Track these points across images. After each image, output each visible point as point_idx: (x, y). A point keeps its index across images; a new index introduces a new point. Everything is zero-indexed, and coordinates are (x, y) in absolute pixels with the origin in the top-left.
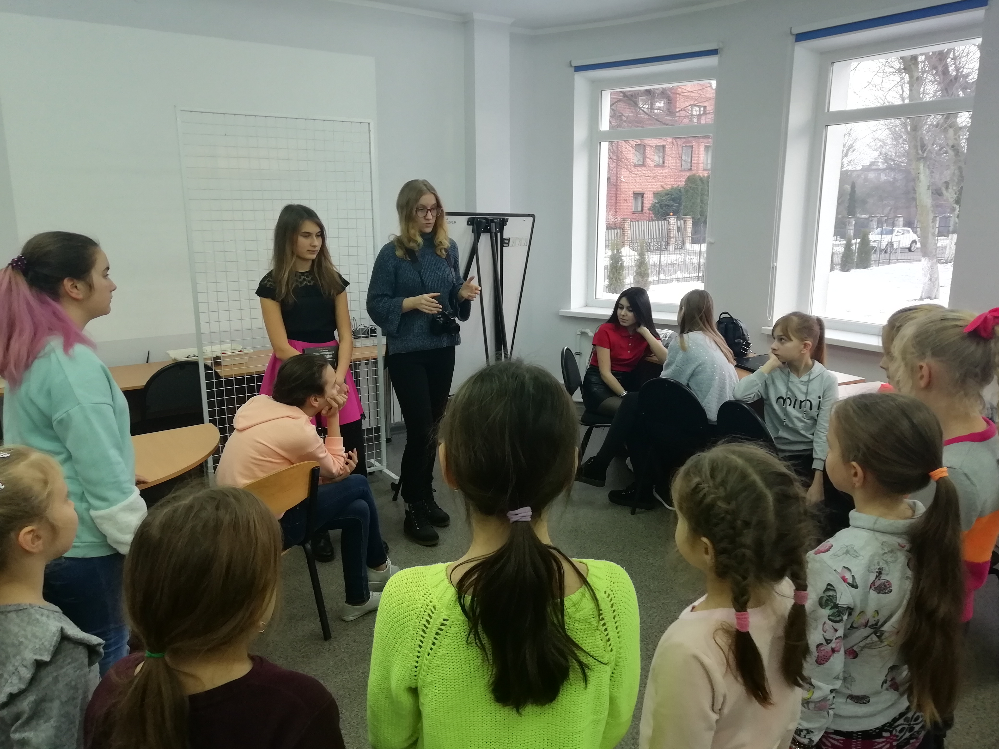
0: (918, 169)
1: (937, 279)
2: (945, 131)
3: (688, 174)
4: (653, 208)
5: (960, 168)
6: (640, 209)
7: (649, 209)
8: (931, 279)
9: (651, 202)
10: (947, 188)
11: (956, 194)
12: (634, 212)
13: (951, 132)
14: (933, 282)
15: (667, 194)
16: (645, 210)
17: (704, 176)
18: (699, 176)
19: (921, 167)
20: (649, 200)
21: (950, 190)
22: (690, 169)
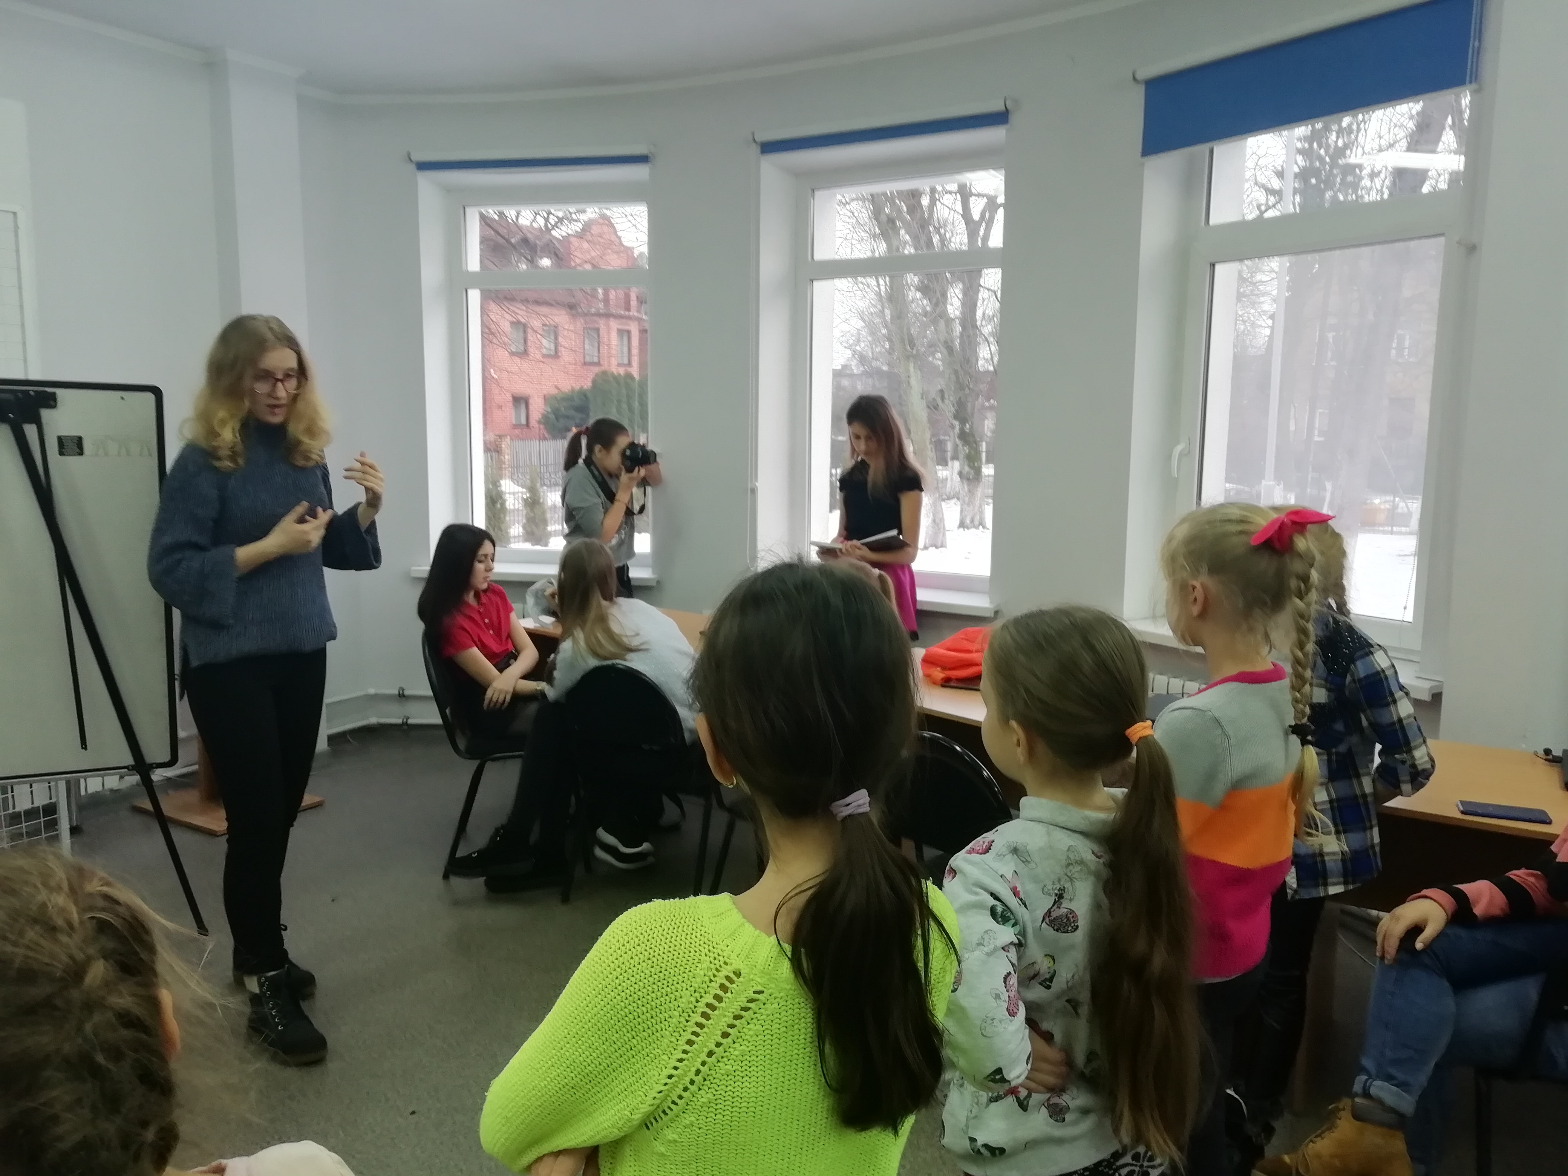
0: (908, 371)
1: (942, 519)
2: (935, 322)
3: (596, 370)
4: (545, 421)
5: (956, 372)
6: (524, 422)
7: (539, 422)
8: (934, 521)
9: (541, 410)
10: (943, 398)
11: (953, 406)
12: (515, 426)
13: (942, 324)
14: (937, 525)
15: (563, 399)
16: (533, 422)
17: (620, 375)
18: (613, 373)
19: (912, 369)
20: (538, 408)
21: (947, 401)
22: (598, 364)
